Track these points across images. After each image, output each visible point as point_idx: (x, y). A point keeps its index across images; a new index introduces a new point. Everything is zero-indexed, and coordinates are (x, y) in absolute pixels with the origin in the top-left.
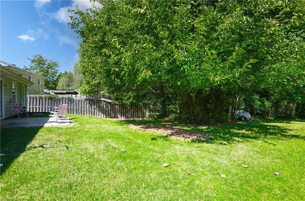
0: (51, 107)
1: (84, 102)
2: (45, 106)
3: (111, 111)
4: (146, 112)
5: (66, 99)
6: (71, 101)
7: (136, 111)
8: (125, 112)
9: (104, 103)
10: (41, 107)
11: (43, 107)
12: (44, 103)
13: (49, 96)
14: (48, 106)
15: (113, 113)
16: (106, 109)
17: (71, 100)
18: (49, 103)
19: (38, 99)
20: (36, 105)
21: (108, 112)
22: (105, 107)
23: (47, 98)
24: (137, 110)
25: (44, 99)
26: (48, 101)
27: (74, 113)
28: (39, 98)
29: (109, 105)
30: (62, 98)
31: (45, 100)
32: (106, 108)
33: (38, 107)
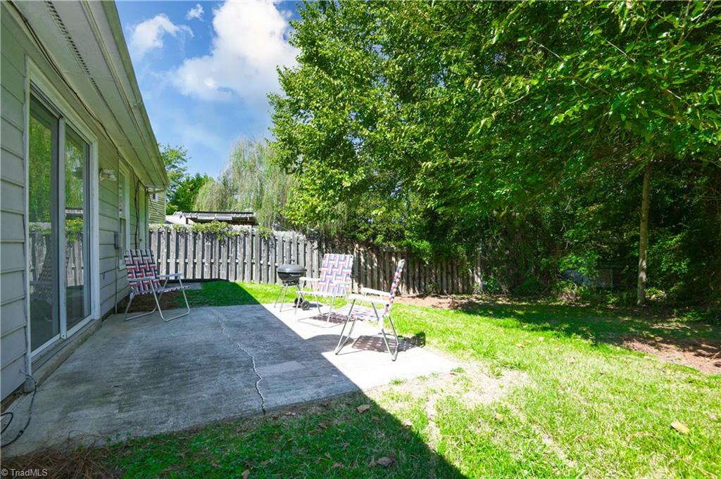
0: (212, 261)
1: (305, 245)
2: (194, 258)
3: (378, 273)
4: (476, 276)
5: (253, 236)
6: (267, 243)
7: (448, 273)
8: (417, 275)
9: (362, 249)
10: (181, 261)
11: (187, 261)
12: (190, 248)
13: (207, 227)
14: (203, 258)
15: (385, 278)
16: (366, 269)
17: (269, 238)
18: (206, 248)
19: (173, 236)
20: (168, 257)
21: (372, 275)
22: (363, 260)
23: (200, 233)
24: (450, 270)
25: (190, 238)
26: (203, 243)
27: (276, 282)
28: (178, 234)
29: (374, 256)
30: (242, 235)
31: (195, 239)
32: (365, 263)
33: (172, 261)
